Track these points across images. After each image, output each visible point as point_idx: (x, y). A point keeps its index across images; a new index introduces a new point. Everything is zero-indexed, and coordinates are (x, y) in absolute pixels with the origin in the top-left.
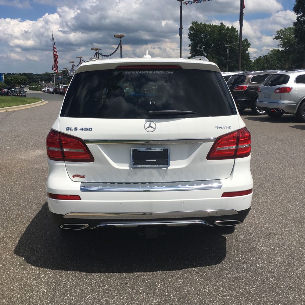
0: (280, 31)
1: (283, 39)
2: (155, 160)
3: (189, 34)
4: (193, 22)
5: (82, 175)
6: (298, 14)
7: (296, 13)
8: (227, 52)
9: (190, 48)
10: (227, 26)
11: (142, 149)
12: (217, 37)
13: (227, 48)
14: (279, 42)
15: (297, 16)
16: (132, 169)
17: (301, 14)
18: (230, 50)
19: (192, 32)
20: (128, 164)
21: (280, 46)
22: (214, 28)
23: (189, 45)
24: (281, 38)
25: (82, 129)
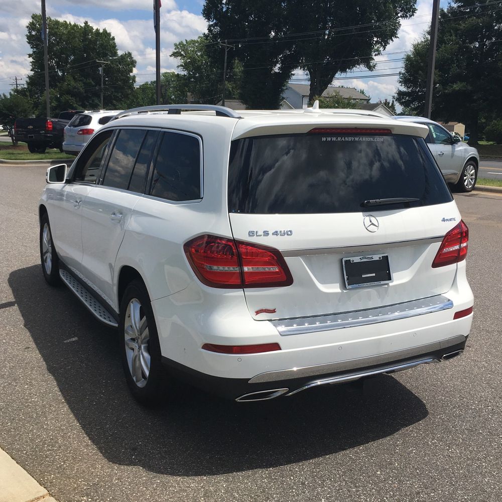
0: (180, 44)
1: (184, 57)
2: (374, 275)
3: (27, 35)
4: (33, 15)
5: (271, 308)
6: (209, 20)
7: (206, 18)
8: (100, 73)
9: (31, 59)
10: (95, 28)
11: (357, 259)
12: (79, 45)
13: (100, 65)
14: (178, 61)
15: (208, 23)
16: (345, 291)
17: (215, 21)
18: (104, 70)
19: (34, 33)
20: (338, 284)
21: (180, 68)
22: (74, 30)
23: (29, 55)
24: (181, 55)
25: (276, 233)
